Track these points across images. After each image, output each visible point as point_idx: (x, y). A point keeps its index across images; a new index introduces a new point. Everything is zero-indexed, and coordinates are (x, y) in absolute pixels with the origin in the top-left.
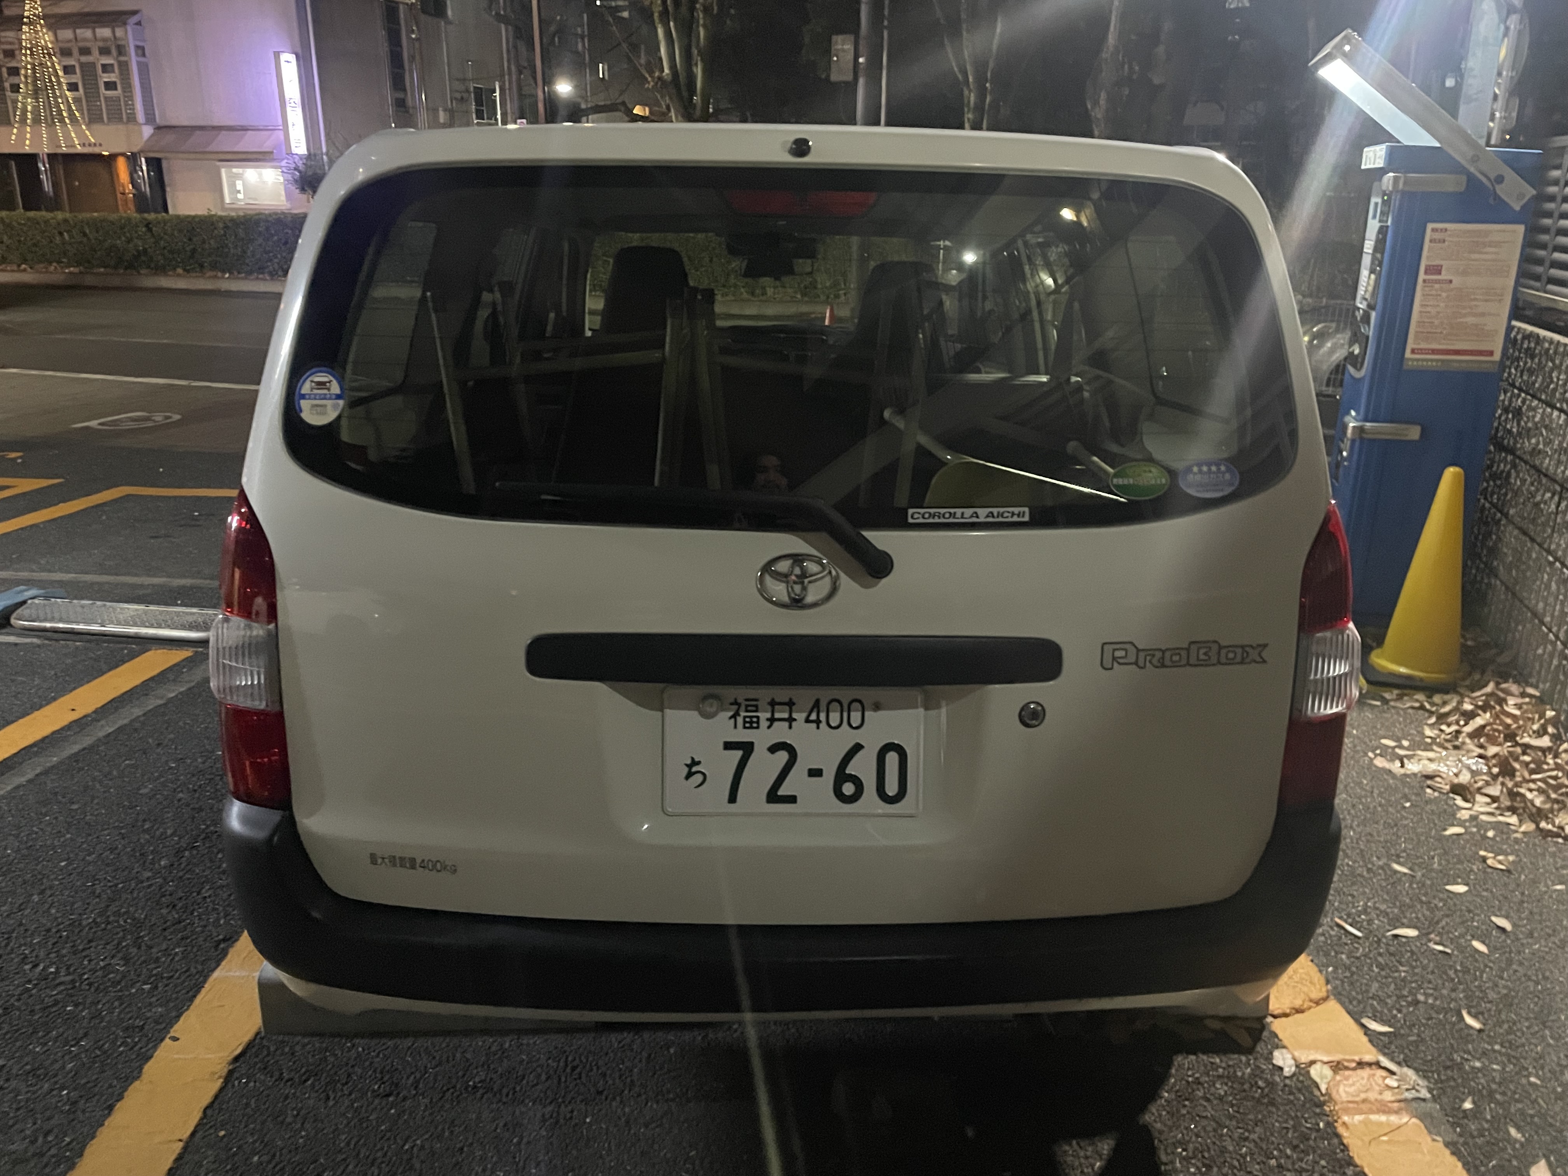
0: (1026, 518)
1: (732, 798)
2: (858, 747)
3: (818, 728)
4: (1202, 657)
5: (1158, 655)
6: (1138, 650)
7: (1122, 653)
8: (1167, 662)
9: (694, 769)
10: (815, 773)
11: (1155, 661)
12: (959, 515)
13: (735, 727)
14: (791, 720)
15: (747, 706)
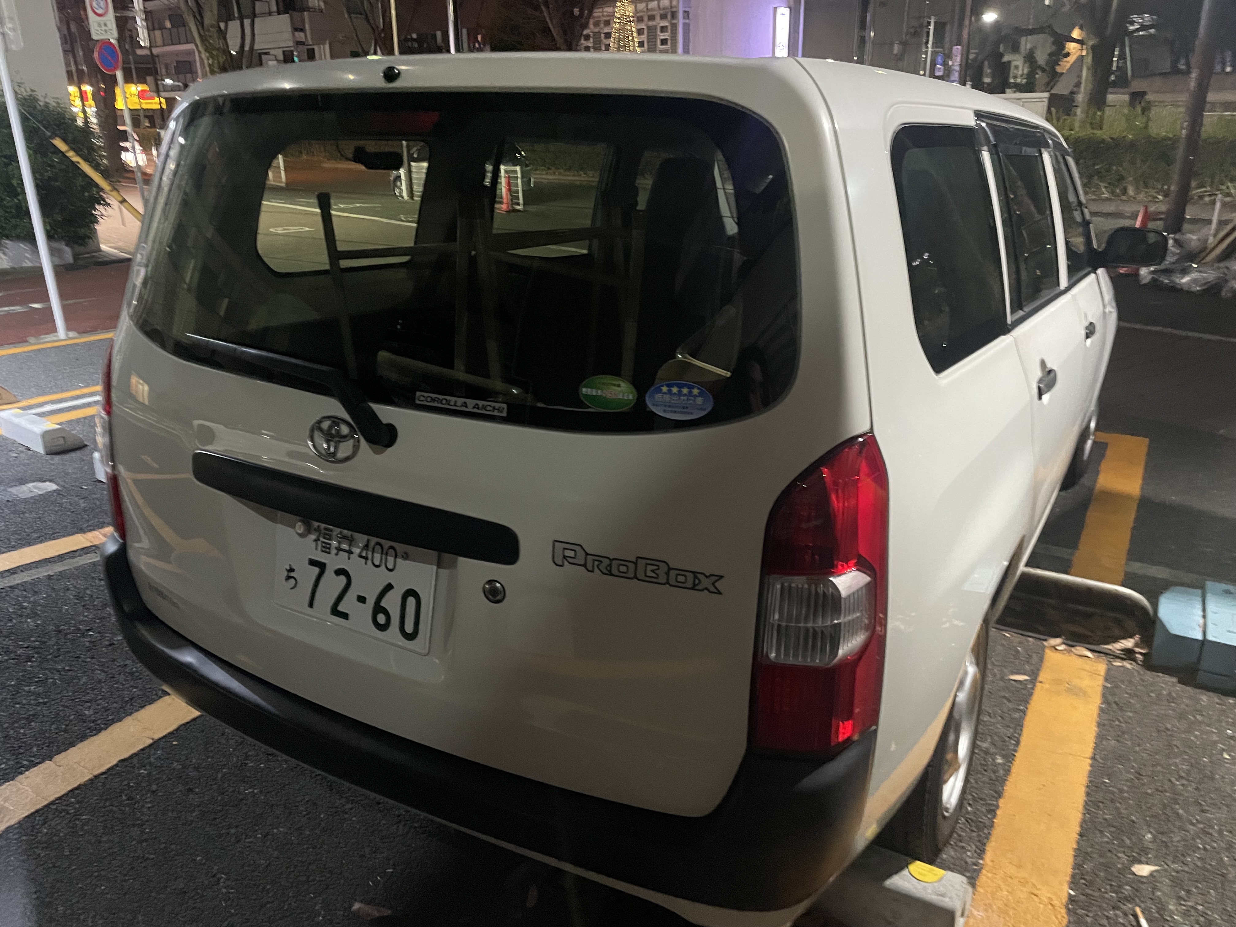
0: (504, 414)
1: (311, 605)
2: (389, 587)
3: (366, 563)
4: (649, 573)
5: (606, 562)
6: (587, 554)
7: (571, 554)
8: (615, 571)
9: (292, 574)
10: (362, 599)
11: (602, 567)
12: (452, 403)
13: (316, 549)
14: (350, 552)
15: (325, 534)
